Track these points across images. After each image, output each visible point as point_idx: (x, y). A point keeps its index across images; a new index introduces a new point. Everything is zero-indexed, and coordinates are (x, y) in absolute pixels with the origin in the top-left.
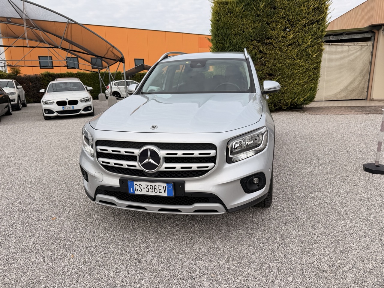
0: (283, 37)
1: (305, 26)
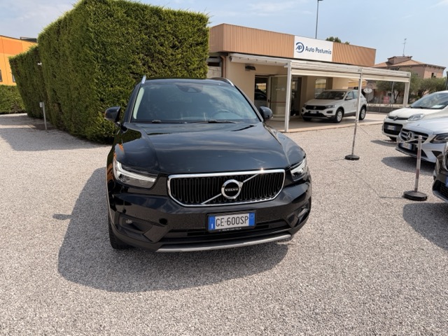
0: (172, 55)
1: (191, 46)
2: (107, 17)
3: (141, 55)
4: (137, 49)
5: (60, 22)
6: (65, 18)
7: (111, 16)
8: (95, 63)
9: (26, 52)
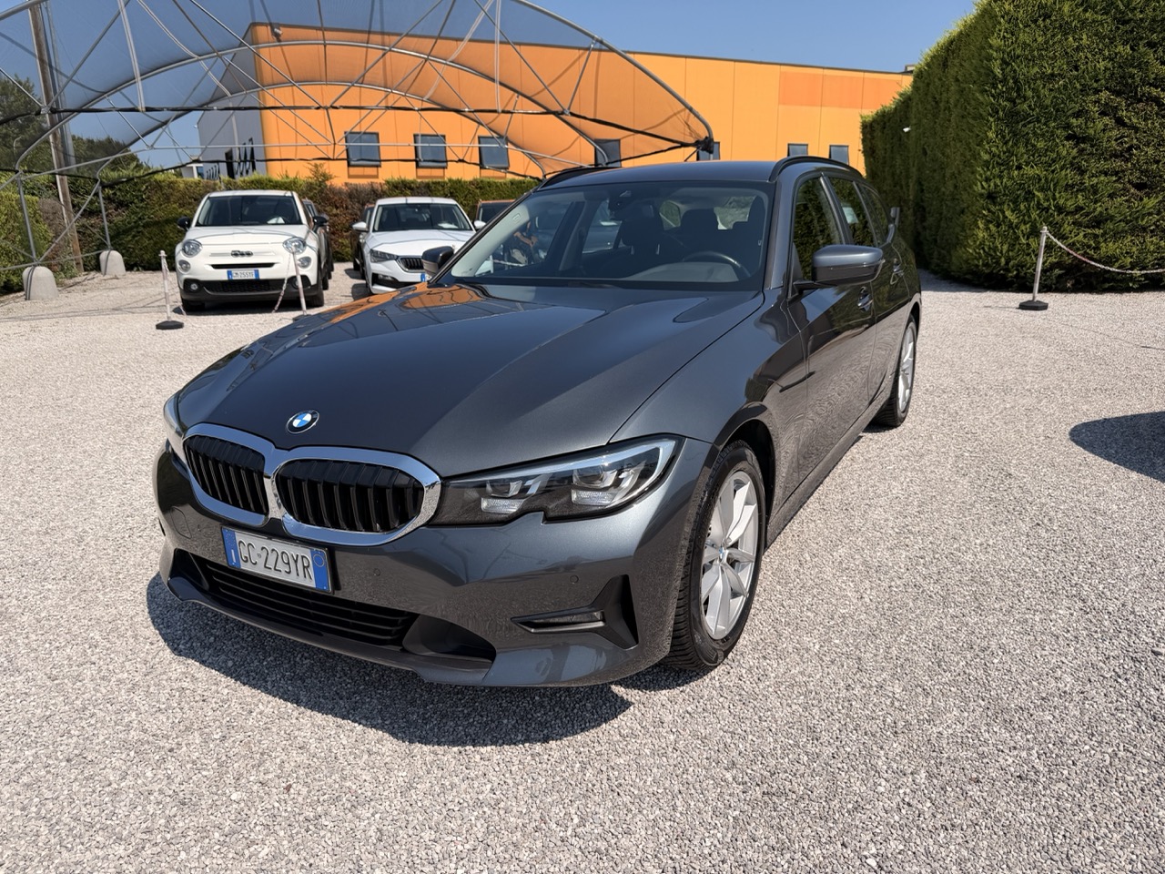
2: (1035, 21)
3: (1104, 95)
4: (1097, 81)
5: (951, 42)
6: (961, 33)
7: (1047, 16)
8: (992, 119)
9: (893, 107)
